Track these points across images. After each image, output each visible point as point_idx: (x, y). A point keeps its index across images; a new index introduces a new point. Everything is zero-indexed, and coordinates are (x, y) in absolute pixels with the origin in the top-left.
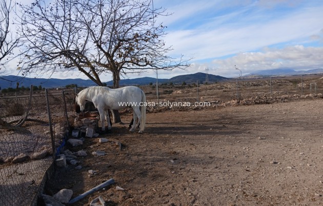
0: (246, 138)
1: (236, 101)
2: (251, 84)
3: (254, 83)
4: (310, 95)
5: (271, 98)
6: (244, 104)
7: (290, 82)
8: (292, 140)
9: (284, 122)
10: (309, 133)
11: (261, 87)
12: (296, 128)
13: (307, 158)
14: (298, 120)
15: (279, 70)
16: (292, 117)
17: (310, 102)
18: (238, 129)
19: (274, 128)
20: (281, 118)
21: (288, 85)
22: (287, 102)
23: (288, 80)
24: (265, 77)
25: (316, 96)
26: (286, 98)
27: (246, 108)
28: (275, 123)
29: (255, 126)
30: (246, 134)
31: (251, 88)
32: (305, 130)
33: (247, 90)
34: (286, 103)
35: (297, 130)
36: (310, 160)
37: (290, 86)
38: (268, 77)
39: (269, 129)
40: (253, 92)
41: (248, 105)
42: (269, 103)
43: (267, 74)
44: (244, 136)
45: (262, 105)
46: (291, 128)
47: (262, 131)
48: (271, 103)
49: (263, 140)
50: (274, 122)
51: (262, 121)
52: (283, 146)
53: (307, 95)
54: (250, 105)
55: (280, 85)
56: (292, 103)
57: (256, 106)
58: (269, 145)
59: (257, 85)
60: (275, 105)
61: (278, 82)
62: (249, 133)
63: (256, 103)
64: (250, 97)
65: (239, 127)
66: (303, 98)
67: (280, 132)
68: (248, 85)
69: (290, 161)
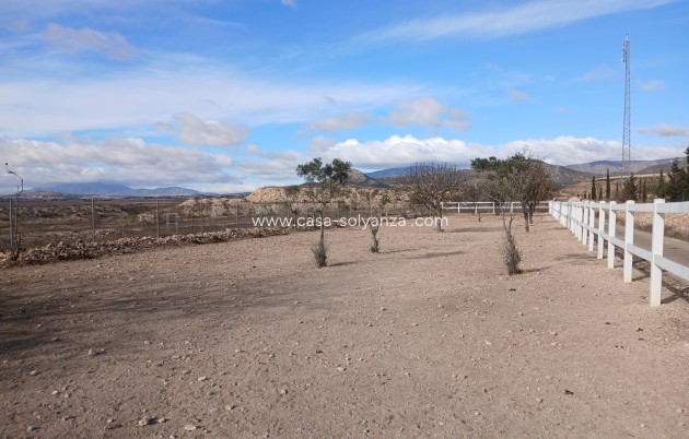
0: (53, 357)
1: (8, 255)
2: (36, 212)
3: (45, 210)
4: (174, 237)
5: (95, 244)
6: (31, 262)
7: (123, 209)
8: (169, 345)
9: (138, 301)
10: (198, 321)
11: (59, 219)
12: (168, 313)
13: (217, 388)
14: (165, 294)
15: (99, 185)
16: (150, 288)
17: (176, 251)
18: (24, 333)
19: (118, 319)
20: (129, 293)
21: (117, 217)
22: (129, 253)
23: (118, 206)
24: (68, 198)
25: (184, 240)
26: (126, 245)
27: (38, 271)
28: (118, 305)
29: (71, 319)
30: (50, 346)
31: (38, 222)
32: (187, 316)
33: (29, 226)
34: (128, 256)
35: (172, 317)
36: (226, 393)
37: (123, 219)
38: (76, 198)
39: (108, 323)
40: (46, 231)
41: (41, 263)
42: (91, 257)
43: (72, 192)
44: (47, 353)
45: (76, 263)
46: (156, 314)
47: (92, 330)
48: (97, 257)
49: (101, 358)
50: (114, 303)
51: (84, 304)
52: (153, 366)
53: (168, 238)
54: (47, 262)
55: (102, 216)
56: (141, 256)
57: (62, 266)
58: (120, 368)
59: (51, 216)
60: (106, 260)
61: (98, 210)
62: (58, 340)
63: (62, 259)
64: (42, 244)
65: (26, 328)
66: (161, 244)
67: (135, 327)
68: (30, 214)
69: (184, 405)
